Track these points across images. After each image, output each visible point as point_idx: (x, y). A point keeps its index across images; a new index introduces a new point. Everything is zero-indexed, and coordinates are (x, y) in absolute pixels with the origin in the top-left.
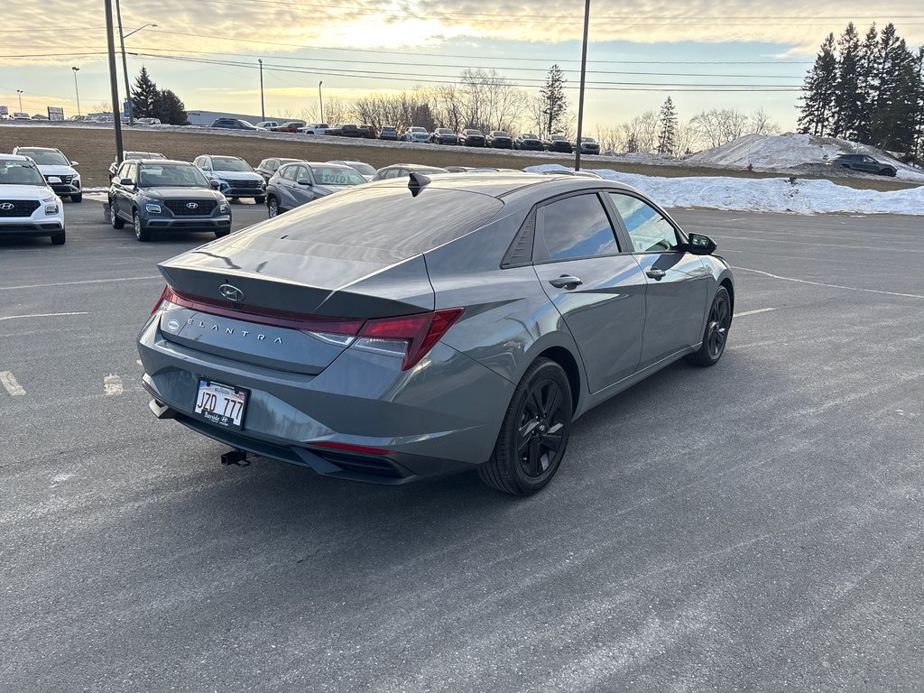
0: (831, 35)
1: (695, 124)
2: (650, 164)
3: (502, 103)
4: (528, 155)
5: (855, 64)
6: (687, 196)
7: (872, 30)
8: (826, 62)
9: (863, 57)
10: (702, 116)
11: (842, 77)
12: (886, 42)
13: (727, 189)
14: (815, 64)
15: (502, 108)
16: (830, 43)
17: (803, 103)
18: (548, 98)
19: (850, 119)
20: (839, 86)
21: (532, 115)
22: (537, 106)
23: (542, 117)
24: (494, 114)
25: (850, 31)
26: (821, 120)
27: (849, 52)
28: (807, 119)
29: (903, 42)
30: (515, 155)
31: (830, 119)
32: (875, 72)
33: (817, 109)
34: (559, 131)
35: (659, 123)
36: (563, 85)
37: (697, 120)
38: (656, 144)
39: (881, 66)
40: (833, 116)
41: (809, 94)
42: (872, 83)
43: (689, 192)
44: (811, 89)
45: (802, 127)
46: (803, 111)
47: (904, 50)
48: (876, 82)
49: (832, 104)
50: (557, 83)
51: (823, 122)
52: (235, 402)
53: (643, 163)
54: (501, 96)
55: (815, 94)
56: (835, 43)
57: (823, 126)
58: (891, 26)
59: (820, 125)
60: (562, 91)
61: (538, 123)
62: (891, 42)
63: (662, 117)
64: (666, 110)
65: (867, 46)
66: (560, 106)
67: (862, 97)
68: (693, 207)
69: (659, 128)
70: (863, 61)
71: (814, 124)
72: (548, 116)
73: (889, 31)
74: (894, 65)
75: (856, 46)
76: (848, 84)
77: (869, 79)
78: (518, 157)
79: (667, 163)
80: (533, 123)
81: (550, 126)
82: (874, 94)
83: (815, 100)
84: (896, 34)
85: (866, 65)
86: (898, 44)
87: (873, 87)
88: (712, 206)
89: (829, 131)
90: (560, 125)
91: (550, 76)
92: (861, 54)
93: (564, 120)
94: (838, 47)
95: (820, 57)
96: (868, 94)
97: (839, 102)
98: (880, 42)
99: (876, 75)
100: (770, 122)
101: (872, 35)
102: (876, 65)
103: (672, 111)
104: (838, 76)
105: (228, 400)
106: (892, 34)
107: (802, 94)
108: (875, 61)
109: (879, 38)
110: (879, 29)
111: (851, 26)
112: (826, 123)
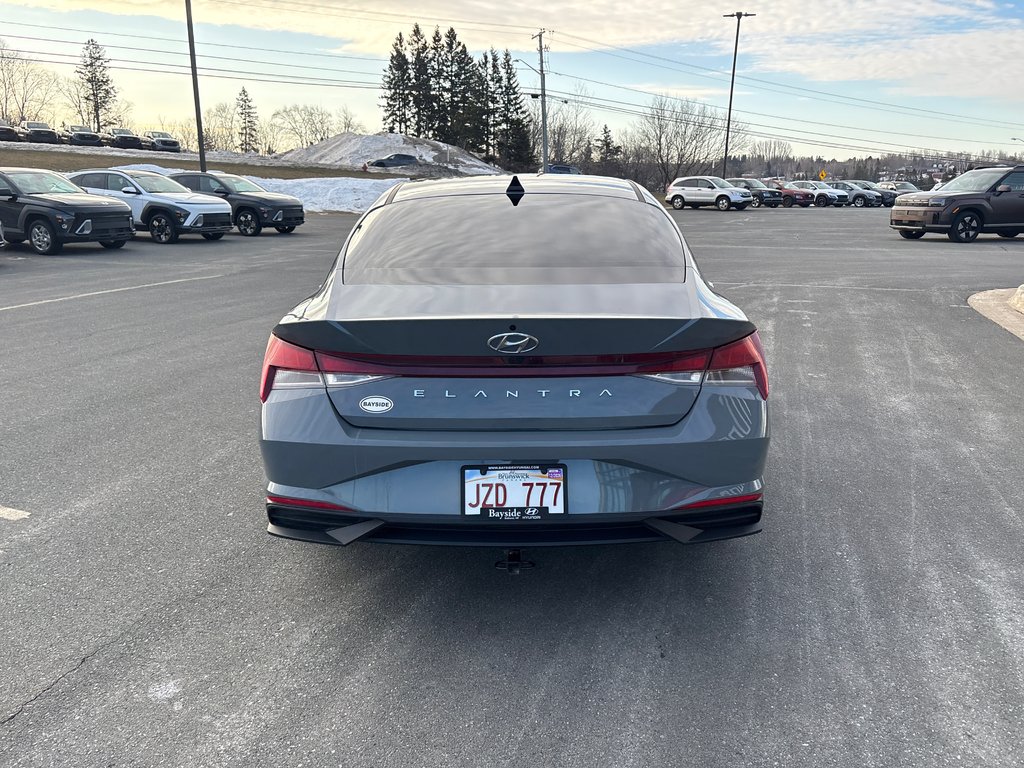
0: (400, 34)
1: (278, 121)
2: (259, 164)
3: (21, 84)
4: (99, 153)
5: (426, 65)
6: (314, 200)
7: (437, 33)
8: (399, 62)
9: (433, 59)
10: (285, 111)
11: (416, 78)
12: (450, 45)
13: (355, 191)
14: (390, 63)
15: (22, 93)
16: (401, 43)
17: (384, 102)
18: (89, 80)
19: (430, 119)
20: (413, 87)
21: (69, 101)
22: (73, 90)
23: (83, 105)
24: (12, 99)
25: (417, 32)
26: (403, 120)
27: (419, 54)
28: (391, 119)
29: (464, 46)
30: (79, 152)
31: (412, 119)
32: (445, 74)
33: (398, 110)
34: (110, 123)
35: (237, 117)
36: (106, 64)
37: (279, 116)
38: (238, 141)
39: (449, 69)
40: (414, 117)
41: (389, 93)
42: (444, 85)
43: (314, 195)
44: (390, 88)
45: (387, 126)
46: (386, 111)
47: (466, 56)
48: (447, 85)
49: (411, 104)
50: (98, 63)
51: (405, 123)
52: (545, 485)
53: (250, 163)
54: (17, 76)
55: (395, 93)
56: (405, 43)
57: (407, 127)
58: (452, 30)
59: (403, 125)
60: (107, 72)
61: (80, 112)
62: (454, 46)
63: (239, 110)
64: (242, 103)
65: (435, 48)
66: (107, 92)
67: (436, 98)
68: (325, 211)
69: (238, 123)
70: (433, 63)
71: (398, 124)
72: (92, 103)
73: (452, 35)
74: (461, 68)
75: (425, 48)
76: (423, 85)
77: (441, 81)
78: (84, 155)
79: (277, 163)
80: (73, 112)
81: (97, 116)
82: (447, 95)
83: (395, 100)
84: (458, 39)
85: (436, 67)
86: (460, 48)
87: (445, 89)
88: (345, 209)
89: (412, 132)
90: (111, 115)
91: (87, 53)
92: (430, 56)
93: (114, 109)
94: (409, 48)
95: (393, 57)
96: (442, 95)
97: (417, 103)
98: (446, 45)
99: (446, 78)
100: (355, 121)
101: (437, 39)
102: (445, 68)
103: (250, 104)
104: (411, 76)
105: (531, 485)
106: (455, 39)
107: (382, 92)
108: (443, 64)
109: (444, 41)
110: (443, 32)
111: (417, 26)
112: (408, 123)
